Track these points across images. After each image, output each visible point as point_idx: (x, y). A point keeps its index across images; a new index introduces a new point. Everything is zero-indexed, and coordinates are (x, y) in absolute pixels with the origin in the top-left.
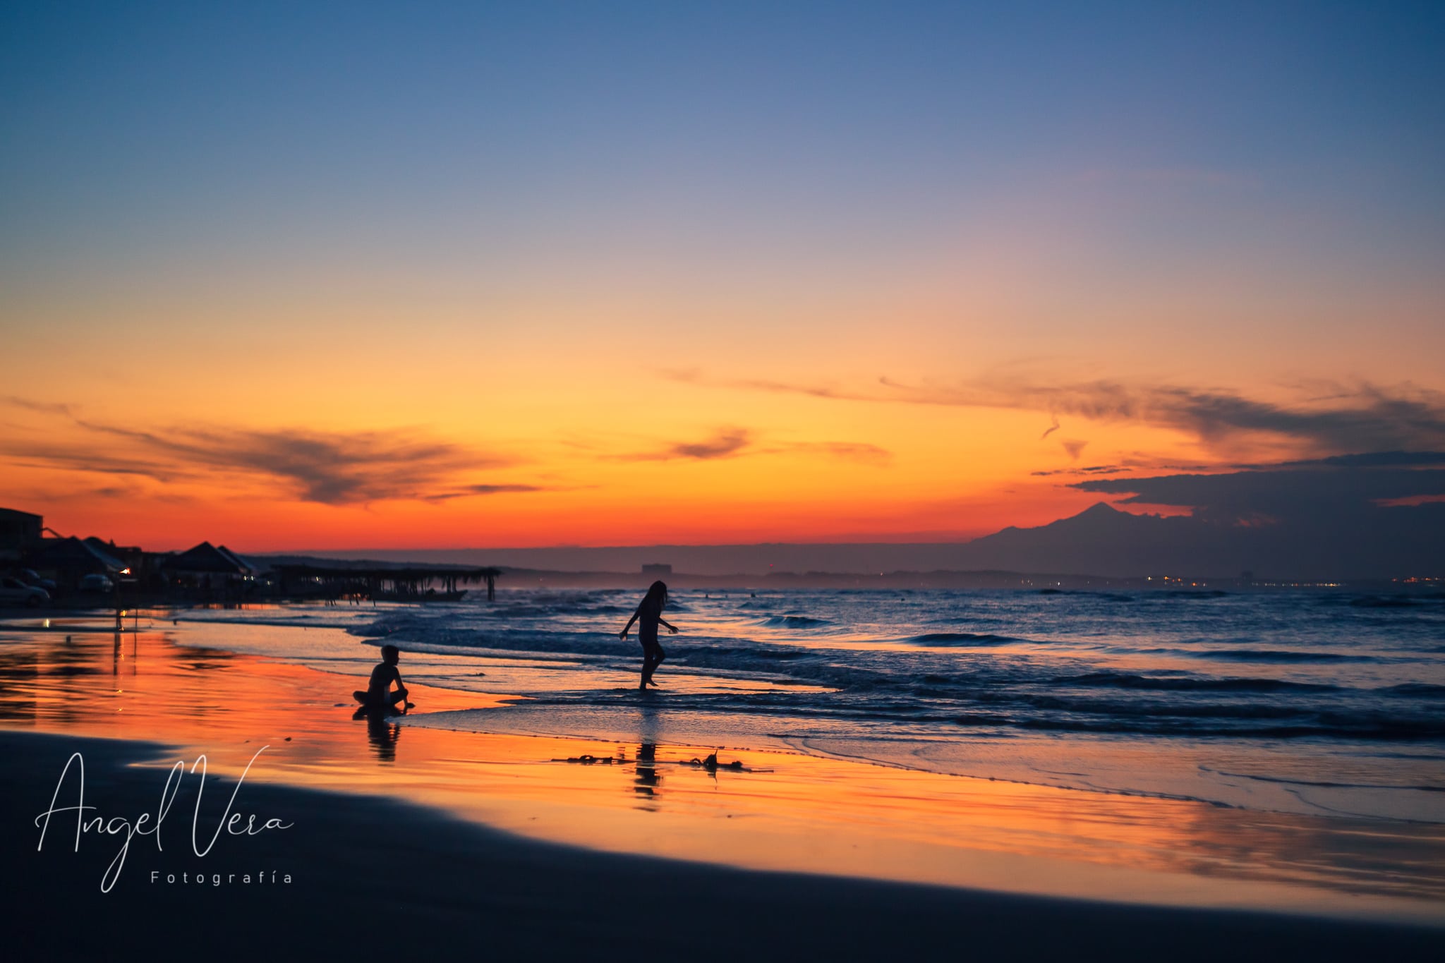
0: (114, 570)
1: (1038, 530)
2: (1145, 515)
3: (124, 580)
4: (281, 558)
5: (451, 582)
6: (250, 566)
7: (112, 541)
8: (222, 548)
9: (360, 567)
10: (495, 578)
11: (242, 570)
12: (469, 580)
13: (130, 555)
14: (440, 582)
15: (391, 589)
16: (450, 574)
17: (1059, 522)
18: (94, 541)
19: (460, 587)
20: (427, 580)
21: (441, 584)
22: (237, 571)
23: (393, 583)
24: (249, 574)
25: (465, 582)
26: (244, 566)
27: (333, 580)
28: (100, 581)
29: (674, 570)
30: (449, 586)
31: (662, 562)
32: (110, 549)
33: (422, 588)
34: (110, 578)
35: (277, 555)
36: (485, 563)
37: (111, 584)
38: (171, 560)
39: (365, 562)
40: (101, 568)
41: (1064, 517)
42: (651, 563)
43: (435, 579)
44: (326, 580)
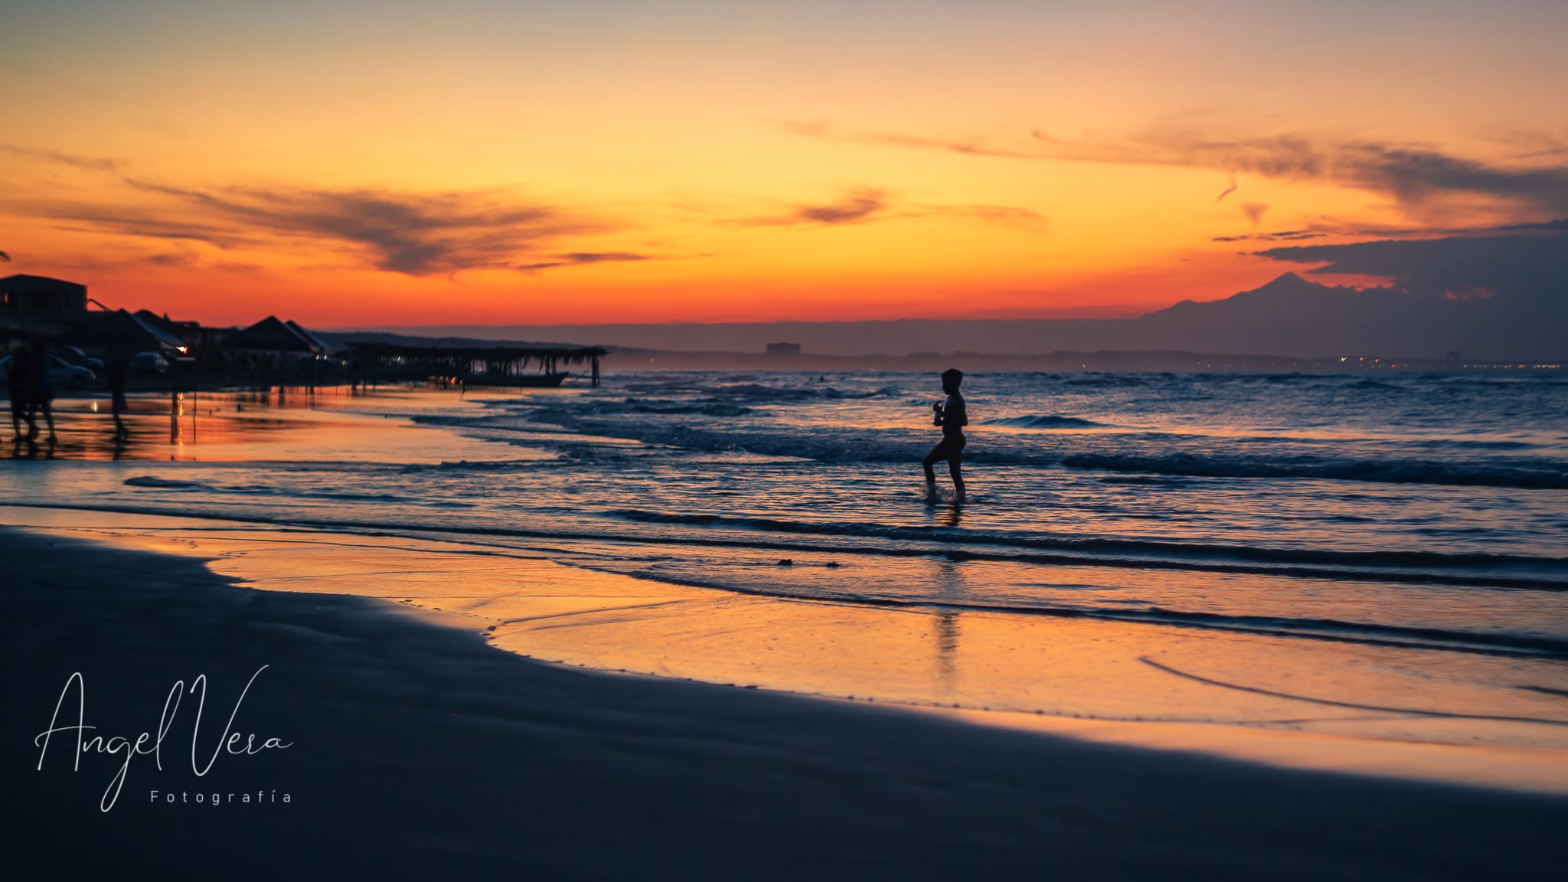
0: (169, 347)
1: (1218, 304)
2: (1340, 287)
3: (179, 359)
4: (358, 334)
5: (551, 362)
6: (322, 344)
7: (165, 315)
8: (291, 323)
9: (447, 346)
10: (600, 358)
11: (314, 349)
12: (571, 360)
13: (187, 331)
14: (538, 363)
15: (483, 371)
16: (549, 354)
17: (1241, 296)
18: (145, 315)
19: (561, 368)
20: (523, 360)
21: (539, 366)
22: (307, 349)
23: (484, 363)
24: (322, 351)
25: (566, 362)
26: (316, 344)
27: (416, 359)
28: (152, 359)
29: (803, 350)
30: (548, 367)
31: (790, 342)
32: (164, 324)
33: (518, 370)
34: (165, 357)
35: (353, 331)
36: (589, 342)
37: (166, 363)
38: (233, 337)
39: (452, 340)
40: (154, 345)
41: (1247, 289)
42: (776, 341)
43: (532, 359)
44: (409, 360)
